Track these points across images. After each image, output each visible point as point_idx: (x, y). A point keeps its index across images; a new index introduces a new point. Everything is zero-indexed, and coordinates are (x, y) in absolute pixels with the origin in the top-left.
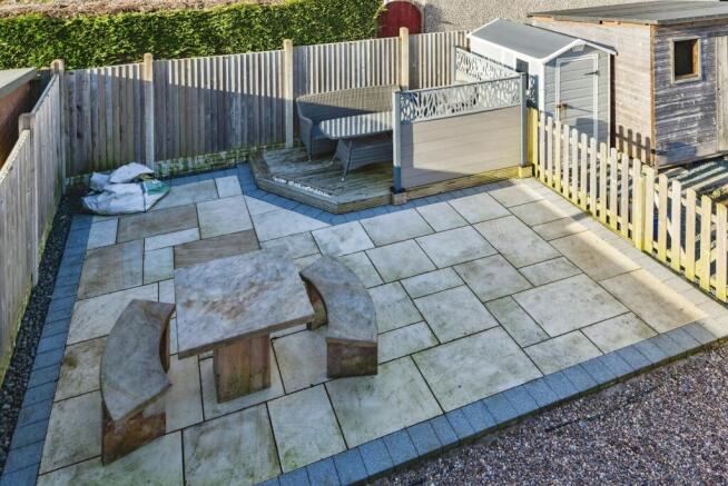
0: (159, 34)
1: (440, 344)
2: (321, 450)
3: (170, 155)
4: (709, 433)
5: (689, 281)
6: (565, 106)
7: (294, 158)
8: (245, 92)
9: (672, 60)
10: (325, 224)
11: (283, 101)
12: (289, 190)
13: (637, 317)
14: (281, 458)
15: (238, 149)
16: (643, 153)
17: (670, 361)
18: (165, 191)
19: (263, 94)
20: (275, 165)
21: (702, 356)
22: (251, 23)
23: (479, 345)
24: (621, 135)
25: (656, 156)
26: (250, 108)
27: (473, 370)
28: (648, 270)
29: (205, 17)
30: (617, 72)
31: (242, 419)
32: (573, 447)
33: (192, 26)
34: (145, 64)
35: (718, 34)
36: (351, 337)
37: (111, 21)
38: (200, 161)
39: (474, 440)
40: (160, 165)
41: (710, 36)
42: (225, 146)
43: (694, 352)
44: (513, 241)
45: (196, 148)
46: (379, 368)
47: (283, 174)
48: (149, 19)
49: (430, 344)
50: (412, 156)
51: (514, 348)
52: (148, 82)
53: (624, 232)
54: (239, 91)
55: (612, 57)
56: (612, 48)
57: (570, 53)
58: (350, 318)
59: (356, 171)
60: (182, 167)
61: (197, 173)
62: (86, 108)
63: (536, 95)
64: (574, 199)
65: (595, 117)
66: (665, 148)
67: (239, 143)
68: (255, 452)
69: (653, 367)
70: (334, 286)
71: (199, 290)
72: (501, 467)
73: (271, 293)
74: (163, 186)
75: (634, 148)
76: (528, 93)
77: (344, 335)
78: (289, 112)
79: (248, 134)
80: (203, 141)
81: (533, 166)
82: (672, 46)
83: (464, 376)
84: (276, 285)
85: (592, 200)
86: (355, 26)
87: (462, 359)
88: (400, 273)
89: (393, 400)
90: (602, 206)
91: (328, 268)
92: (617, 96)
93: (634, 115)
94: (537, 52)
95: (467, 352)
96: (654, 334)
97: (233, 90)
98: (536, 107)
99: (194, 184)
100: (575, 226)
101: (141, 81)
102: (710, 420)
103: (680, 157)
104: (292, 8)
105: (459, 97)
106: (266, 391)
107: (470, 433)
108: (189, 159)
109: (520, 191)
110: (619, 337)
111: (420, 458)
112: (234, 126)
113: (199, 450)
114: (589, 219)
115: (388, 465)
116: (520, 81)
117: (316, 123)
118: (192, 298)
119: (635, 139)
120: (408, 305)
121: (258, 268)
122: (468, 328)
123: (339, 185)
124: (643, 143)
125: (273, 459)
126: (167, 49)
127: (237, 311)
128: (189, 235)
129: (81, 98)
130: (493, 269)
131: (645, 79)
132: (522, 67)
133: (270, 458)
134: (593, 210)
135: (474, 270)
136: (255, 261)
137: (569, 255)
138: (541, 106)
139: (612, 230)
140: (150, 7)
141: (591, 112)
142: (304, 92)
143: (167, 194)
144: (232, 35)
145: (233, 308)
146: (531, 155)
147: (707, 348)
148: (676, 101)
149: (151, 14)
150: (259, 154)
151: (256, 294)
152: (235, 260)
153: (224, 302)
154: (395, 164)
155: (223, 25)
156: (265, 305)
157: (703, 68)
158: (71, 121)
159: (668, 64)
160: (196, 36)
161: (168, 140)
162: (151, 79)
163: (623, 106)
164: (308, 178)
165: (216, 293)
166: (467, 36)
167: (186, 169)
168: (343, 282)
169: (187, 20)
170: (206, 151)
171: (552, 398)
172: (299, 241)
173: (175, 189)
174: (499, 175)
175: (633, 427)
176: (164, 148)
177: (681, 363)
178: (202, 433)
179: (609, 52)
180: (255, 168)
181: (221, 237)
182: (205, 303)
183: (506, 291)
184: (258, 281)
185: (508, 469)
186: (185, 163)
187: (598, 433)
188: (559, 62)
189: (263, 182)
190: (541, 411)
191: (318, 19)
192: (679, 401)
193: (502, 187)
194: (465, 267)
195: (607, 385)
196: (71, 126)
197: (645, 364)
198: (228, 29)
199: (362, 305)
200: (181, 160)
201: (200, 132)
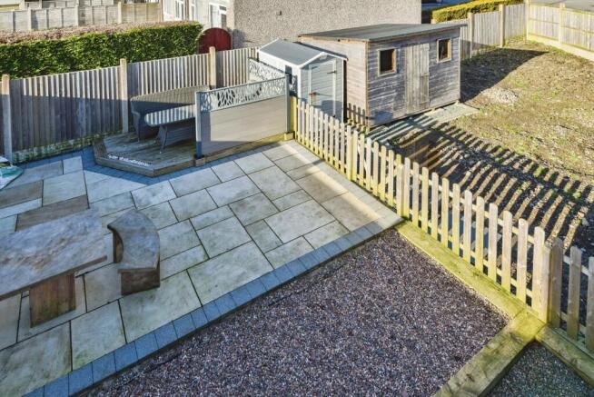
0: (22, 59)
1: (209, 259)
2: (106, 348)
3: (26, 146)
4: (368, 289)
5: (375, 196)
6: (315, 94)
7: (127, 140)
8: (89, 97)
9: (378, 63)
10: (143, 185)
11: (120, 101)
12: (119, 163)
13: (340, 223)
14: (74, 359)
15: (84, 138)
16: (361, 119)
17: (354, 247)
18: (19, 173)
19: (103, 97)
20: (111, 146)
21: (374, 242)
22: (98, 47)
23: (235, 255)
24: (350, 109)
25: (369, 121)
26: (93, 107)
27: (228, 273)
28: (352, 192)
29: (61, 44)
30: (348, 71)
31: (48, 337)
32: (284, 313)
33: (50, 52)
34: (2, 82)
35: (407, 45)
36: (137, 267)
38: (52, 148)
39: (219, 321)
40: (17, 154)
41: (402, 46)
42: (73, 136)
43: (369, 240)
44: (272, 183)
45: (48, 139)
46: (162, 282)
47: (116, 152)
48: (13, 48)
49: (202, 260)
50: (209, 133)
51: (258, 253)
52: (5, 95)
53: (342, 170)
54: (84, 96)
55: (345, 62)
56: (345, 56)
57: (318, 61)
58: (139, 252)
59: (170, 146)
60: (36, 154)
61: (49, 157)
63: (296, 88)
64: (316, 152)
65: (334, 99)
66: (374, 116)
67: (85, 133)
68: (54, 358)
69: (343, 253)
70: (132, 232)
71: (18, 250)
72: (234, 335)
73: (77, 244)
74: (18, 170)
75: (357, 116)
76: (291, 86)
77: (132, 266)
78: (124, 108)
79: (92, 127)
80: (54, 134)
81: (294, 132)
82: (378, 54)
83: (221, 278)
84: (81, 238)
85: (325, 152)
86: (182, 46)
87: (222, 267)
88: (191, 213)
89: (168, 303)
90: (331, 155)
91: (131, 218)
92: (348, 85)
93: (357, 97)
95: (227, 261)
96: (347, 232)
97: (79, 96)
98: (296, 95)
99: (45, 166)
100: (314, 169)
102: (371, 281)
103: (383, 119)
104: (133, 35)
105: (249, 91)
106: (71, 312)
107: (218, 316)
108: (43, 148)
109: (283, 150)
110: (326, 237)
111: (178, 340)
112: (79, 121)
113: (8, 365)
114: (323, 163)
115: (154, 349)
116: (285, 80)
117: (143, 115)
118: (9, 257)
119: (357, 111)
120: (193, 235)
121: (70, 227)
122: (231, 245)
123: (158, 156)
124: (362, 113)
125: (67, 362)
126: (30, 69)
127: (46, 261)
128: (33, 204)
130: (255, 203)
131: (363, 75)
132: (289, 71)
133: (65, 361)
134: (326, 158)
135: (242, 205)
136: (69, 223)
137: (305, 188)
138: (299, 95)
139: (335, 169)
140: (16, 39)
141: (331, 96)
142: (136, 94)
143: (20, 175)
144: (84, 56)
145: (42, 260)
146: (293, 126)
147: (376, 237)
148: (381, 87)
149: (16, 44)
150: (101, 139)
151: (63, 247)
152: (53, 223)
153: (36, 256)
154: (197, 139)
155: (77, 50)
156: (69, 255)
157: (398, 66)
159: (376, 65)
160: (54, 58)
161: (24, 135)
162: (8, 93)
163: (351, 92)
164: (134, 154)
165: (30, 251)
166: (257, 51)
167: (40, 155)
168: (140, 227)
169: (46, 47)
170: (57, 141)
171: (277, 283)
172: (120, 200)
173: (28, 170)
174: (271, 140)
175: (323, 293)
176: (21, 141)
177: (360, 248)
178: (12, 353)
179: (343, 59)
180: (95, 150)
181: (58, 203)
182: (20, 259)
183: (261, 217)
184: (68, 237)
185: (240, 335)
186: (39, 151)
187: (302, 301)
188: (310, 66)
189: (100, 159)
190: (268, 293)
191: (153, 42)
192: (355, 272)
193: (273, 147)
194: (237, 204)
195: (313, 269)
197: (338, 252)
198: (80, 53)
199: (151, 242)
200: (35, 149)
201: (51, 128)
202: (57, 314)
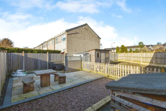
1: (73, 80)
3: (27, 70)
8: (41, 60)
14: (53, 90)
23: (78, 80)
26: (41, 63)
34: (23, 53)
37: (15, 49)
45: (32, 69)
50: (68, 66)
52: (23, 56)
60: (29, 72)
62: (11, 60)
63: (82, 59)
68: (49, 90)
78: (48, 64)
92: (91, 59)
94: (82, 53)
97: (39, 59)
98: (82, 61)
101: (22, 56)
112: (39, 66)
113: (40, 91)
129: (10, 58)
131: (94, 57)
132: (81, 56)
143: (27, 75)
146: (82, 68)
157: (100, 57)
158: (8, 62)
159: (97, 56)
162: (24, 56)
176: (26, 68)
186: (30, 71)
188: (85, 55)
196: (8, 63)
200: (29, 71)
201: (33, 66)
202: (47, 86)
